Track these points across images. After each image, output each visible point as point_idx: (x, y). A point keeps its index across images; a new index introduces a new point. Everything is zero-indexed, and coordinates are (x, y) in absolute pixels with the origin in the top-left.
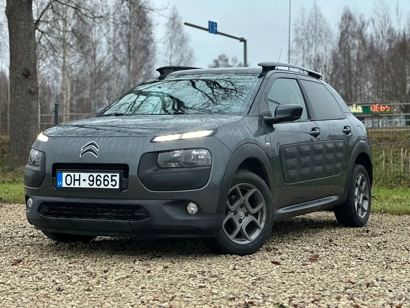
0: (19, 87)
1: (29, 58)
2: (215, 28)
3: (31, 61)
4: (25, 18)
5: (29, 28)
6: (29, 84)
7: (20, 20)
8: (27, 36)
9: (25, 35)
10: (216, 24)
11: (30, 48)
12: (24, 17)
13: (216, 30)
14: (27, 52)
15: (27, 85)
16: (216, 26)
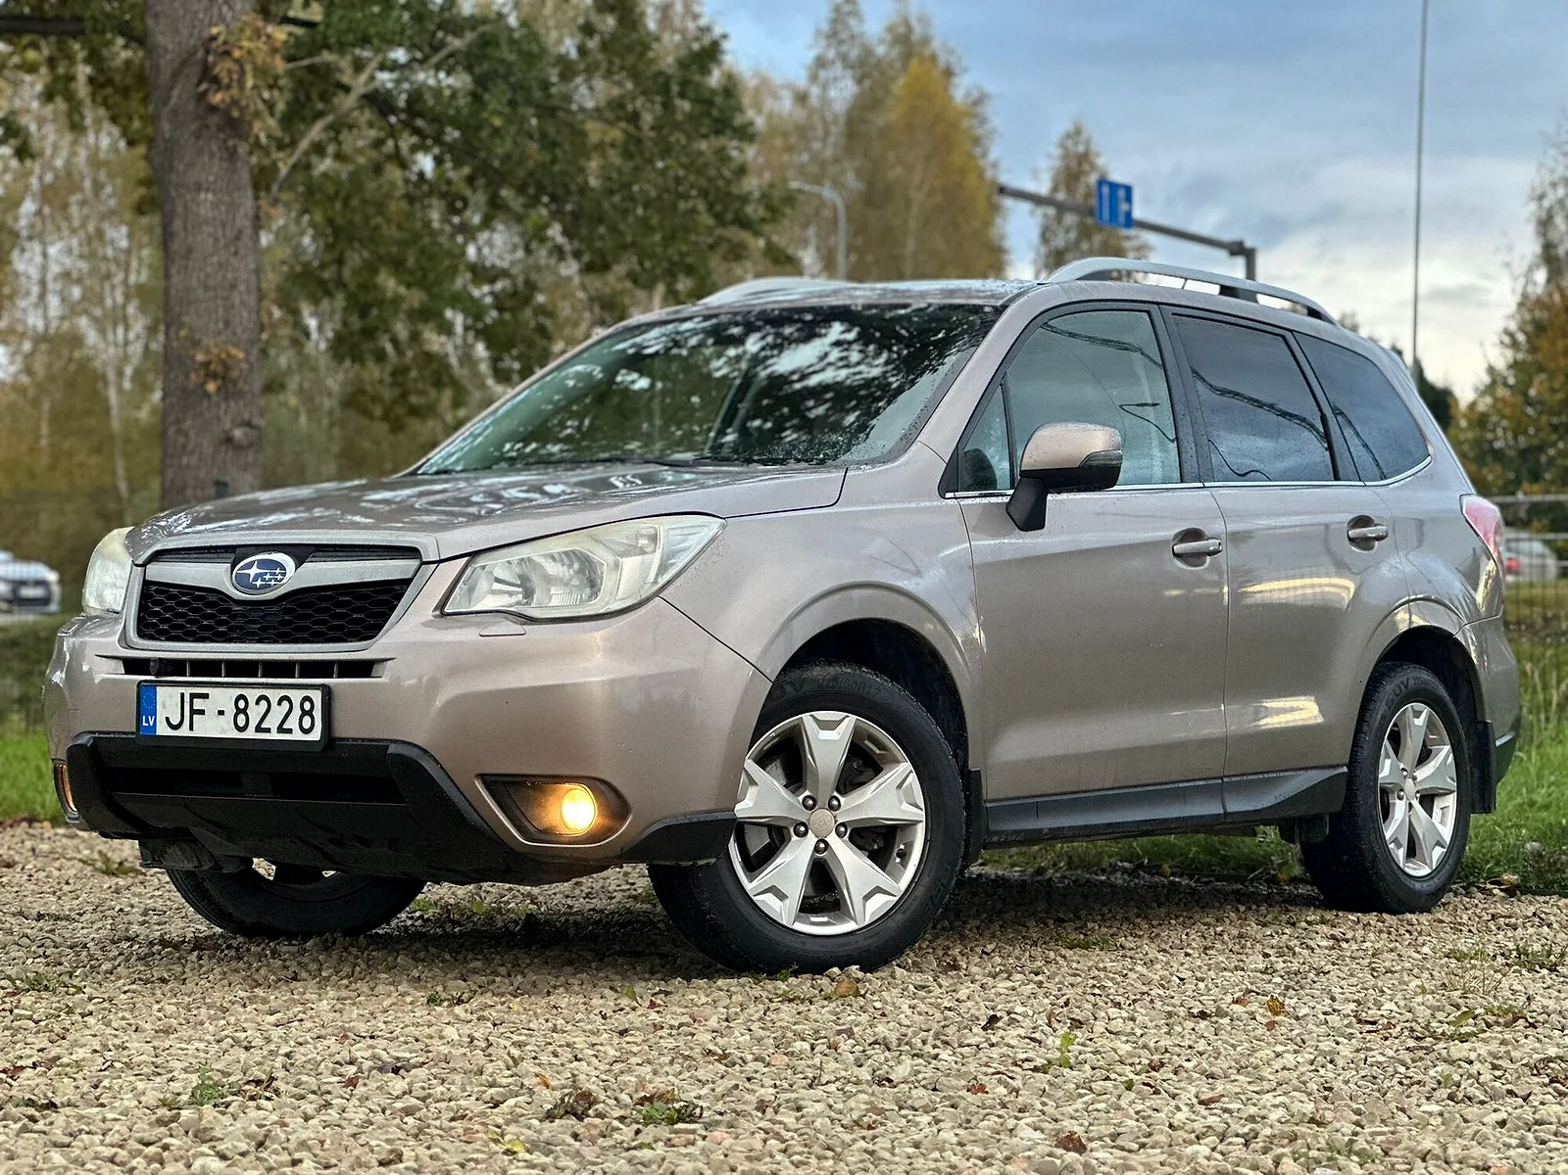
0: (189, 423)
1: (227, 323)
2: (1124, 207)
3: (234, 334)
4: (215, 182)
5: (230, 217)
6: (226, 413)
7: (199, 187)
8: (222, 242)
9: (216, 240)
10: (1128, 189)
11: (233, 287)
12: (211, 178)
13: (1129, 214)
14: (220, 302)
15: (219, 418)
16: (1129, 199)
